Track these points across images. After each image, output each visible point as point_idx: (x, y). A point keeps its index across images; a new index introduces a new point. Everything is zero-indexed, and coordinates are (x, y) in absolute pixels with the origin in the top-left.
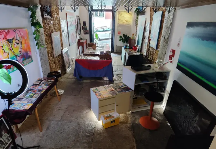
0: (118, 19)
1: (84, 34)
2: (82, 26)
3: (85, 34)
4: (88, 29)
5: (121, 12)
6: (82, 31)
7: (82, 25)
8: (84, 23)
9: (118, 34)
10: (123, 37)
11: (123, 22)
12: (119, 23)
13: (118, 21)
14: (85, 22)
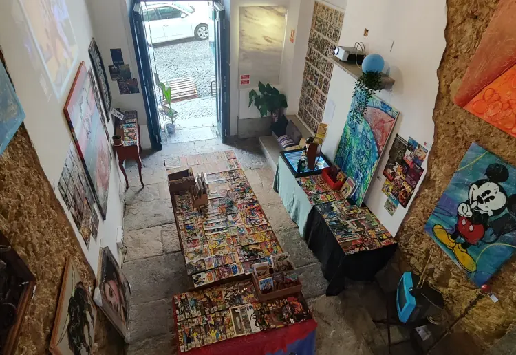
0: (241, 34)
1: (122, 92)
2: (110, 67)
3: (127, 92)
4: (134, 73)
5: (250, 11)
6: (114, 85)
7: (108, 61)
8: (117, 54)
9: (242, 83)
10: (259, 93)
11: (256, 43)
12: (241, 47)
13: (241, 42)
14: (120, 50)
